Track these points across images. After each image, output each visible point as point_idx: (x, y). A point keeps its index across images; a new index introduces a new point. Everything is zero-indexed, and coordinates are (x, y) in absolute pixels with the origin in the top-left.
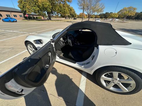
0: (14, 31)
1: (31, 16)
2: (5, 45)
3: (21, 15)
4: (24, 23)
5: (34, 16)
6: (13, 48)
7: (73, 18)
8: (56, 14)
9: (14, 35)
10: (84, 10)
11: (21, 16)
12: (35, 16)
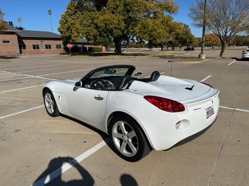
0: (37, 77)
1: (79, 46)
2: (17, 97)
3: (60, 45)
4: (60, 61)
5: (85, 46)
6: (26, 102)
7: (186, 47)
8: (136, 41)
9: (34, 82)
10: (206, 28)
11: (58, 47)
12: (87, 46)
